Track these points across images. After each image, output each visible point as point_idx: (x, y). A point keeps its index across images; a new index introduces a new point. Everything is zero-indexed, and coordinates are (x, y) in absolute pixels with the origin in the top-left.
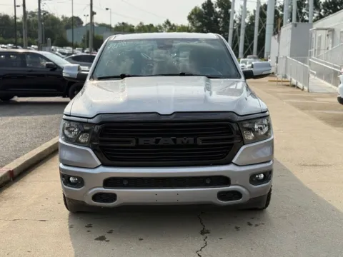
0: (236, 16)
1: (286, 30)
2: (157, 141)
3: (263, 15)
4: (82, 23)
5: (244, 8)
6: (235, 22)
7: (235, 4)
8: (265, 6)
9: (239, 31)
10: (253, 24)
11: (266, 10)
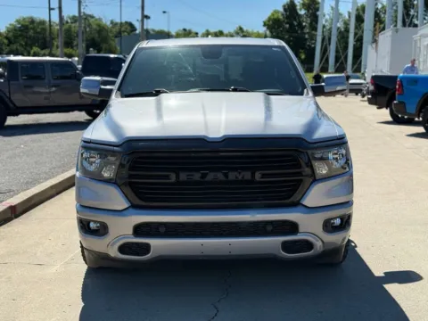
0: (326, 21)
1: (385, 38)
2: (204, 176)
3: (360, 19)
4: (136, 30)
5: (335, 9)
6: (324, 26)
7: (325, 5)
8: (363, 8)
9: (330, 39)
10: (347, 30)
11: (364, 12)
